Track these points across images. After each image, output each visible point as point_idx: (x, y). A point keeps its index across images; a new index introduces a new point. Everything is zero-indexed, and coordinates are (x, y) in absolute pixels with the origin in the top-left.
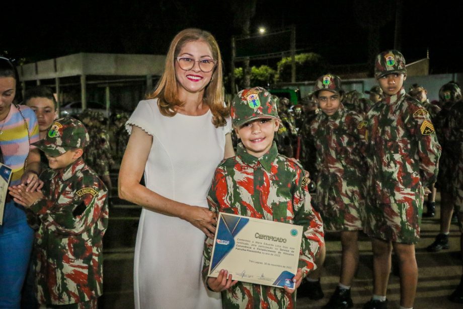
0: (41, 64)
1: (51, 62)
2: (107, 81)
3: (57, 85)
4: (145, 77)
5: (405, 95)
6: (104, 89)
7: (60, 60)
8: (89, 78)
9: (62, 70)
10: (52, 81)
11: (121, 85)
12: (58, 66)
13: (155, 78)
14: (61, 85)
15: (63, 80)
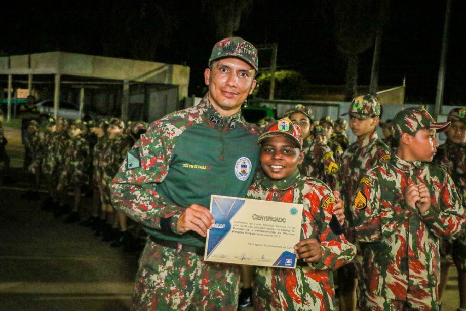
0: (15, 59)
1: (25, 57)
2: (82, 83)
3: (30, 82)
4: (122, 81)
5: (377, 140)
6: (79, 90)
7: (35, 56)
8: (63, 77)
9: (36, 67)
10: (25, 77)
11: (96, 87)
12: (33, 63)
13: (131, 84)
14: (34, 82)
15: (36, 77)
